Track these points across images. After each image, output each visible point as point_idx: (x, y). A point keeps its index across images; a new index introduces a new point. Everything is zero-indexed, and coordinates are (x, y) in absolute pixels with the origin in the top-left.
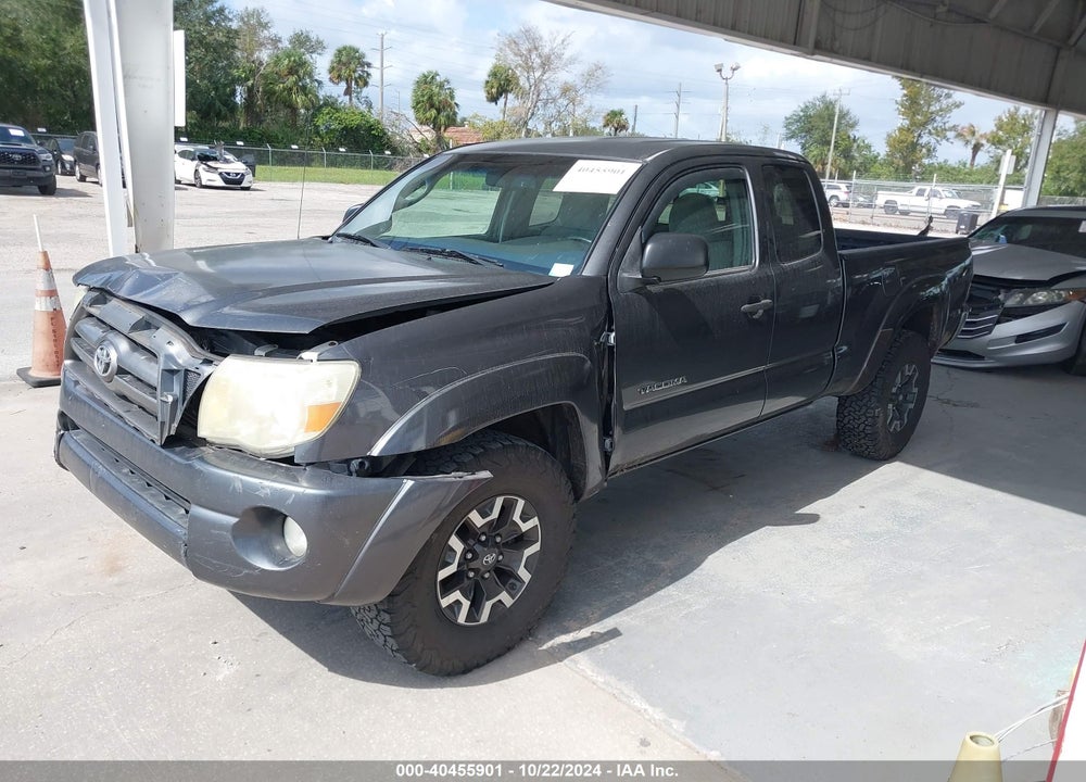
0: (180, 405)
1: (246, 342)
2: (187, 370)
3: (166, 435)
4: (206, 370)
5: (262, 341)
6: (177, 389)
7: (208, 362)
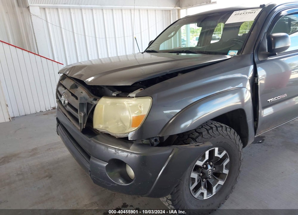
0: (86, 116)
1: (109, 90)
2: (88, 103)
3: (82, 128)
4: (95, 102)
5: (116, 90)
6: (85, 110)
7: (95, 100)
